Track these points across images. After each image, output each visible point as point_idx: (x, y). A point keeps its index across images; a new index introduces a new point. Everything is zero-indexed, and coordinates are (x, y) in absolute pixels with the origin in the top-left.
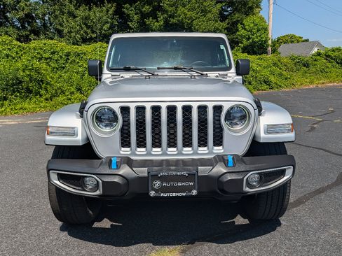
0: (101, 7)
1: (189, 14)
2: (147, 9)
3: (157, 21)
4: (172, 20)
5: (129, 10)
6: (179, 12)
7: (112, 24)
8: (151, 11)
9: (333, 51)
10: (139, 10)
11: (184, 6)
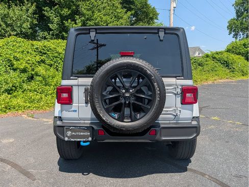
0: (20, 6)
1: (104, 18)
2: (66, 12)
3: (76, 23)
4: (89, 22)
5: (49, 12)
6: (96, 16)
7: (32, 22)
8: (69, 15)
9: (217, 54)
10: (58, 12)
11: (99, 11)
